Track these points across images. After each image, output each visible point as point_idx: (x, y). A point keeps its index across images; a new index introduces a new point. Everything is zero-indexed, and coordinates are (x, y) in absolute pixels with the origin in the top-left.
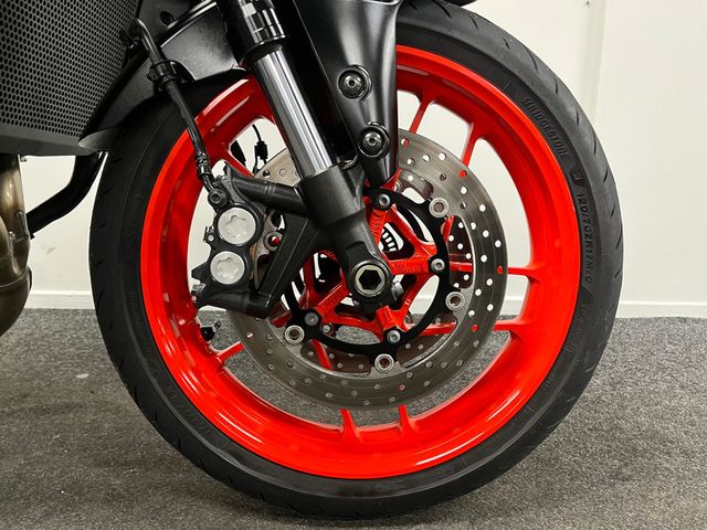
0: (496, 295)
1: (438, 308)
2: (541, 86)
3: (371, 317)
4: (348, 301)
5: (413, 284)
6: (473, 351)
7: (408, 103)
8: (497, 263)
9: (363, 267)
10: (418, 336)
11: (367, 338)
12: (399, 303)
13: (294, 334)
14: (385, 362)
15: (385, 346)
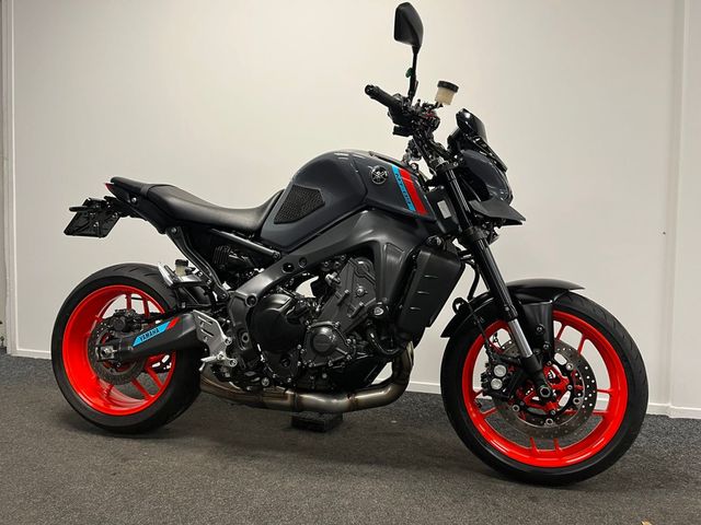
0: (593, 400)
1: (570, 404)
2: (608, 325)
3: (545, 404)
4: (536, 398)
5: (560, 394)
6: (584, 421)
7: (557, 325)
8: (593, 389)
9: (543, 387)
10: (562, 413)
11: (542, 412)
12: (555, 400)
13: (516, 408)
14: (549, 422)
15: (550, 416)
